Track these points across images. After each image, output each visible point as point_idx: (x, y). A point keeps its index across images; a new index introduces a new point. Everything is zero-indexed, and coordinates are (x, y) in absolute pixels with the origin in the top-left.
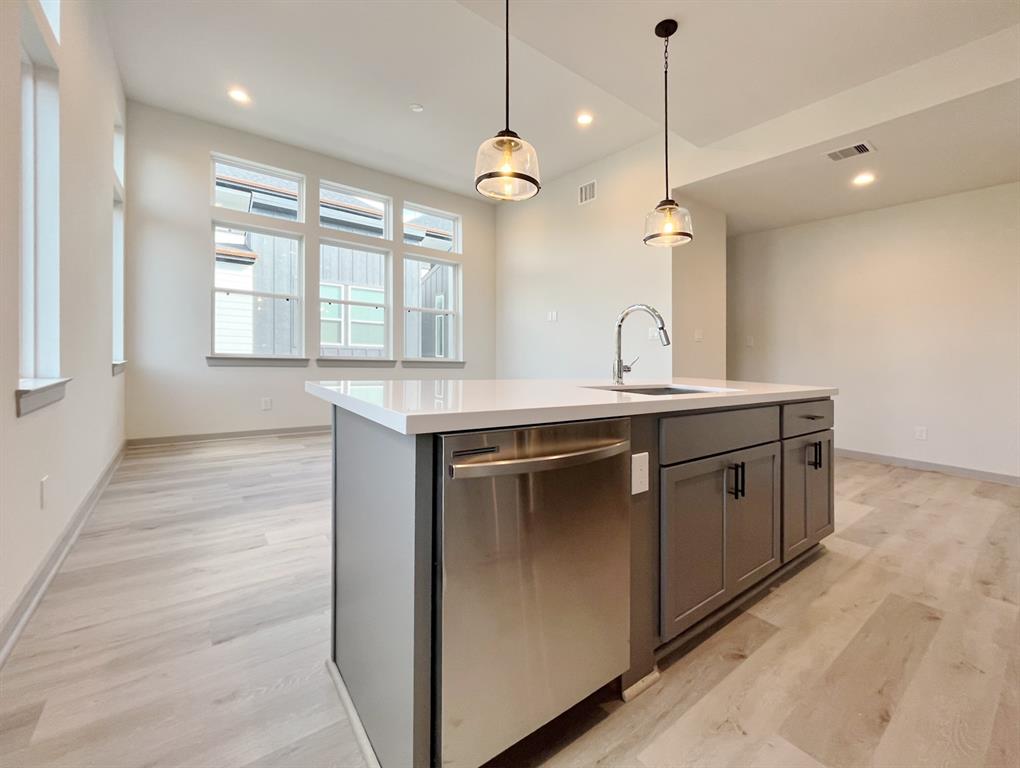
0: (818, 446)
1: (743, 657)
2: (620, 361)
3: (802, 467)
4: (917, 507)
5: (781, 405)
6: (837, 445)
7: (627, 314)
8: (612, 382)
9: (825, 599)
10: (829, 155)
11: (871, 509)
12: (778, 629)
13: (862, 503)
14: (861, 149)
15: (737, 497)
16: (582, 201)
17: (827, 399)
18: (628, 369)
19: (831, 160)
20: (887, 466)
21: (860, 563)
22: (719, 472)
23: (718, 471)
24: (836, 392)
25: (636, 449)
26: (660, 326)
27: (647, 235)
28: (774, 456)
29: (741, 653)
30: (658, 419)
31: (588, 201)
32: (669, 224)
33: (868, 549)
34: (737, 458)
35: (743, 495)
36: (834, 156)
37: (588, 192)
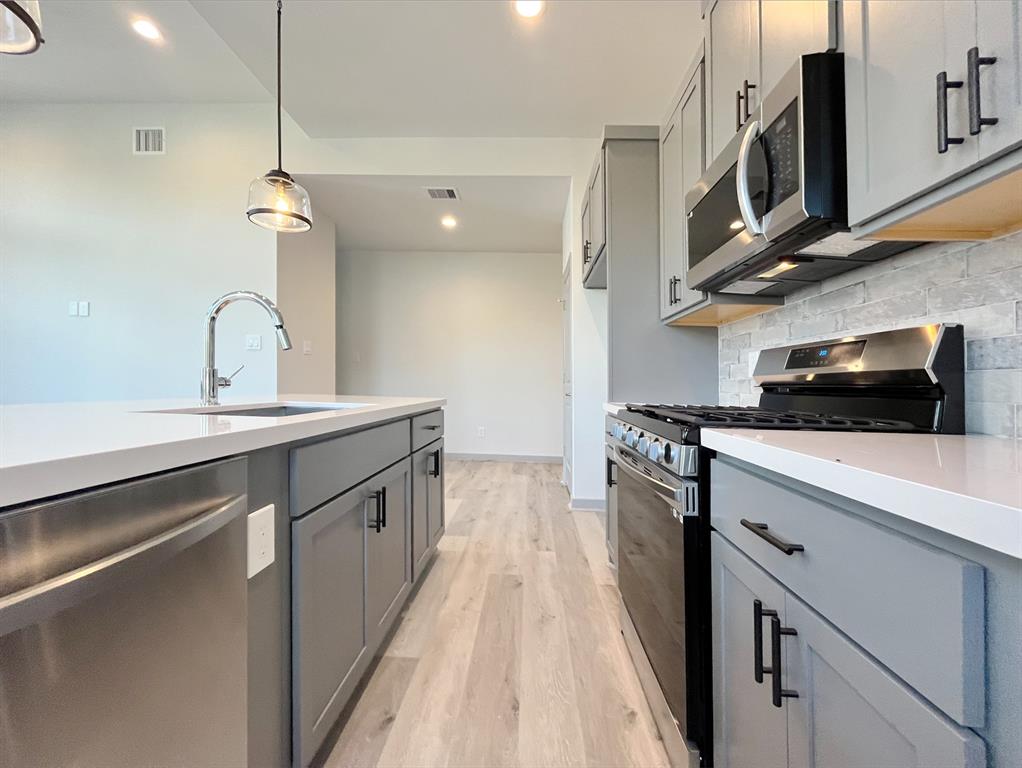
0: (436, 454)
1: (391, 720)
2: (213, 373)
3: (425, 477)
4: (486, 491)
5: (411, 418)
6: (446, 451)
7: (227, 303)
8: (199, 403)
9: (449, 603)
10: (429, 191)
11: (460, 501)
12: (416, 661)
13: (454, 497)
14: (451, 194)
15: (378, 531)
16: (139, 149)
17: (438, 410)
18: (226, 383)
19: (429, 196)
20: (462, 461)
21: (465, 553)
22: (360, 507)
23: (358, 506)
24: (444, 402)
25: (254, 504)
26: (279, 324)
27: (251, 207)
28: (406, 474)
29: (388, 716)
30: (287, 452)
31: (151, 153)
32: (282, 202)
33: (466, 538)
34: (375, 485)
35: (384, 525)
36: (433, 194)
37: (150, 140)
